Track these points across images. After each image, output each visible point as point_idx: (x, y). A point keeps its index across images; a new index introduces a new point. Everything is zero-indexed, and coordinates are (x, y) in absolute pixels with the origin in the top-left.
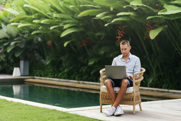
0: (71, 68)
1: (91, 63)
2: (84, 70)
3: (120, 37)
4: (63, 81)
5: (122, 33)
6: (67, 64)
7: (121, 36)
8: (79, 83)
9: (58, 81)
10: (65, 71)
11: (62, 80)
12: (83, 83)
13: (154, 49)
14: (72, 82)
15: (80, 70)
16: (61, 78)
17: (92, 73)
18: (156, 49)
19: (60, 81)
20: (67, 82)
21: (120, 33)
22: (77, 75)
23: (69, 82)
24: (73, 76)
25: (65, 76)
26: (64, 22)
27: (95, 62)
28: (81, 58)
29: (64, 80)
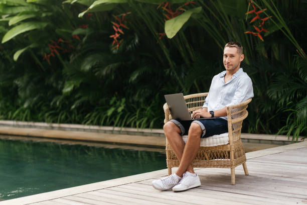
0: (35, 99)
1: (68, 89)
2: (58, 103)
3: (117, 35)
4: (24, 126)
5: (120, 28)
6: (28, 92)
7: (118, 33)
8: (53, 128)
9: (14, 126)
10: (26, 106)
11: (21, 123)
12: (60, 128)
13: (183, 55)
14: (40, 127)
15: (52, 104)
16: (18, 120)
17: (73, 107)
18: (188, 54)
19: (19, 126)
20: (30, 126)
21: (117, 28)
22: (46, 112)
23: (35, 127)
24: (40, 115)
25: (26, 116)
26: (10, 11)
27: (74, 88)
28: (52, 79)
29: (26, 123)
